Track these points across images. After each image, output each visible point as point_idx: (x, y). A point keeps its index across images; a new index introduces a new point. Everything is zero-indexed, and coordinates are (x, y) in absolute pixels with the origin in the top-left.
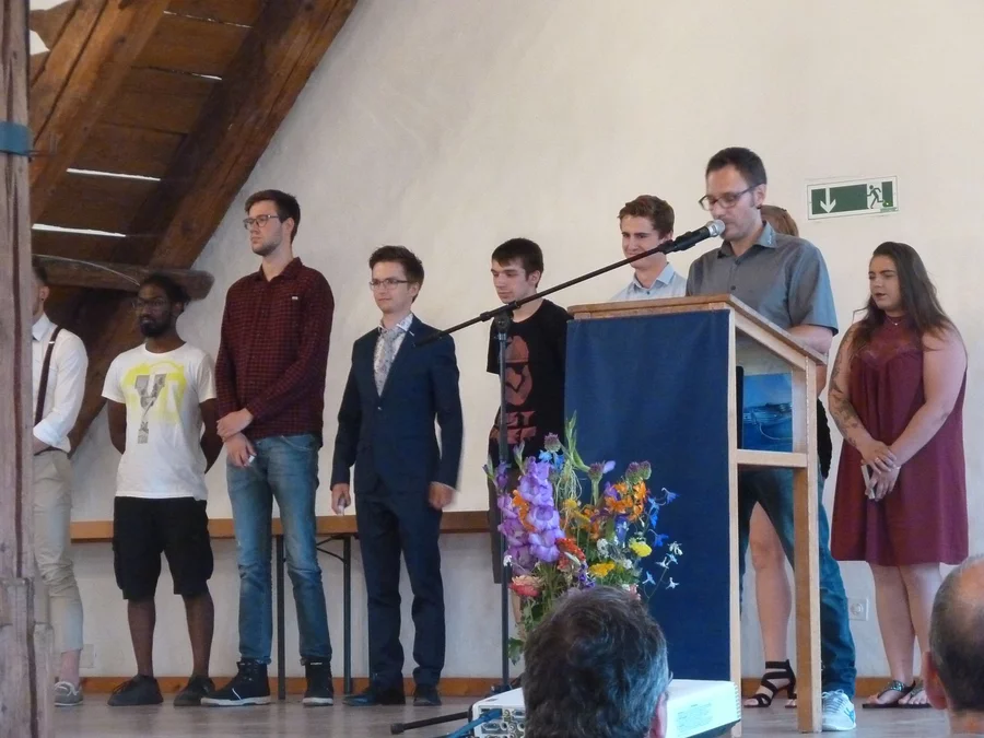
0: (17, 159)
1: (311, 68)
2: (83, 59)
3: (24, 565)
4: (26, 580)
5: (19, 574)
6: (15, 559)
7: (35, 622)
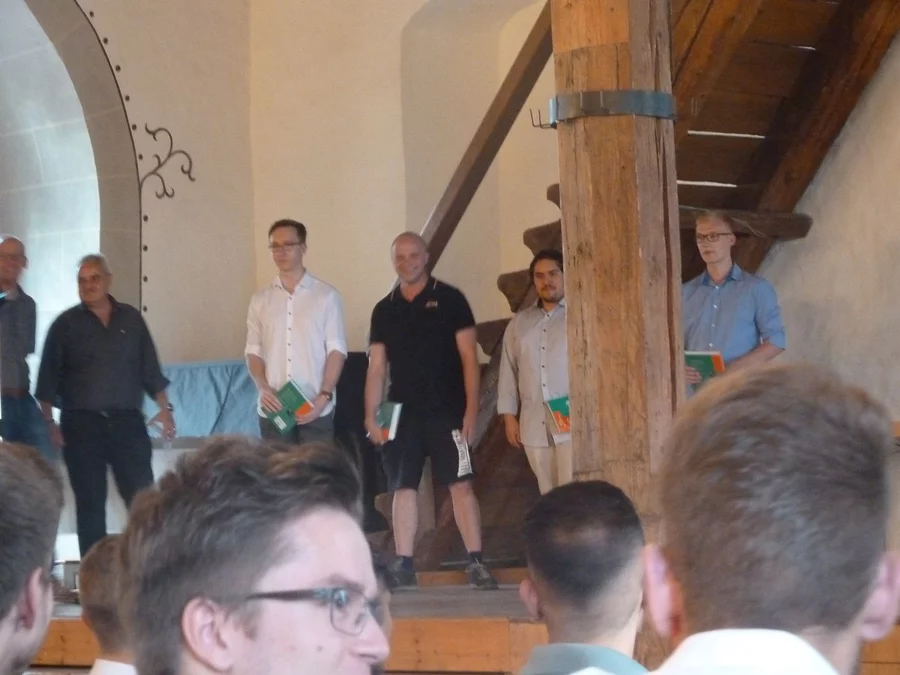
0: (664, 121)
1: (892, 36)
2: (698, 37)
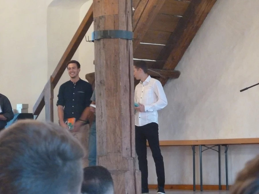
0: (129, 41)
1: (208, 13)
2: (144, 12)
3: (132, 154)
4: (133, 158)
5: (131, 156)
6: (130, 152)
7: (136, 170)
